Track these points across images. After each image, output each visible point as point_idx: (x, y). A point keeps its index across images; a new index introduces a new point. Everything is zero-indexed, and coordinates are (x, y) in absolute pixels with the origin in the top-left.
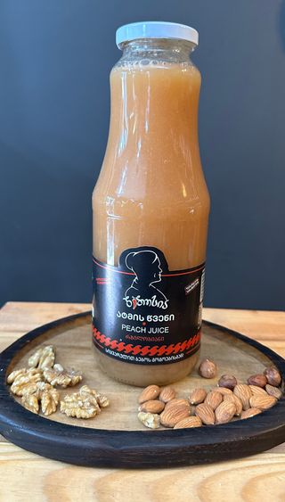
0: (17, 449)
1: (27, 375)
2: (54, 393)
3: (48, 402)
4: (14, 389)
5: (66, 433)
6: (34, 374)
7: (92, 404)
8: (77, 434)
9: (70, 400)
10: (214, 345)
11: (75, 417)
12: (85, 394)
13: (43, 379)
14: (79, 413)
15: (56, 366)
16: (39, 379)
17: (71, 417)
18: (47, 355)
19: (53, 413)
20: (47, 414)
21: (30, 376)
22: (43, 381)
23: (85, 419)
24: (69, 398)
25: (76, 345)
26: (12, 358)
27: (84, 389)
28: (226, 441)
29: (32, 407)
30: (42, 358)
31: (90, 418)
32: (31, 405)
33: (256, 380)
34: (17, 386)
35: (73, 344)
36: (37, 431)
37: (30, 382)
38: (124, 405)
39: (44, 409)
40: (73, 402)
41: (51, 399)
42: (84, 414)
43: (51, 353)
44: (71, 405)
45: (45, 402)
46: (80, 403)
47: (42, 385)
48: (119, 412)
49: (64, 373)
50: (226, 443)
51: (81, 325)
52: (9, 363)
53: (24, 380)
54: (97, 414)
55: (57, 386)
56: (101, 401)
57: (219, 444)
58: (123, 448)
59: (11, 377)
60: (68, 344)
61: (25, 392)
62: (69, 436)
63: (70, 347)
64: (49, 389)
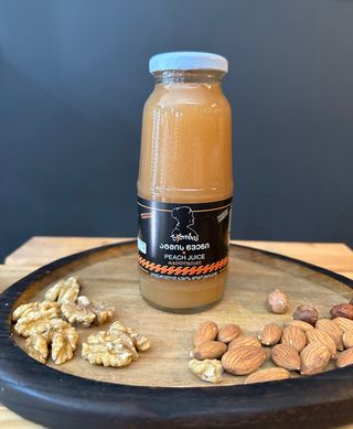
0: (13, 416)
1: (39, 310)
2: (71, 333)
3: (61, 345)
4: (19, 328)
5: (84, 393)
6: (48, 309)
7: (126, 347)
8: (101, 394)
9: (96, 341)
10: (275, 277)
11: (102, 364)
12: (116, 333)
13: (60, 315)
14: (107, 359)
15: (80, 298)
16: (54, 315)
17: (97, 364)
18: (69, 287)
19: (67, 361)
20: (58, 362)
21: (43, 312)
22: (60, 317)
23: (116, 367)
24: (95, 338)
25: (108, 277)
26: (23, 290)
27: (116, 327)
28: (333, 399)
29: (38, 353)
30: (62, 290)
31: (124, 367)
32: (37, 350)
33: (344, 311)
34: (23, 323)
35: (104, 276)
36: (39, 390)
37: (41, 318)
38: (171, 348)
39: (54, 355)
40: (100, 343)
41: (65, 341)
42: (114, 361)
43: (75, 285)
44: (96, 348)
45: (57, 345)
46: (109, 345)
47: (57, 323)
48: (165, 359)
49: (90, 307)
50: (333, 404)
51: (115, 257)
52: (18, 296)
53: (33, 315)
54: (133, 360)
55: (76, 324)
56: (139, 343)
57: (323, 405)
58: (173, 416)
59: (16, 313)
60: (98, 277)
61: (32, 331)
62: (89, 397)
63: (101, 280)
64: (64, 328)
